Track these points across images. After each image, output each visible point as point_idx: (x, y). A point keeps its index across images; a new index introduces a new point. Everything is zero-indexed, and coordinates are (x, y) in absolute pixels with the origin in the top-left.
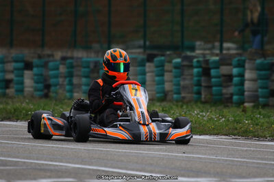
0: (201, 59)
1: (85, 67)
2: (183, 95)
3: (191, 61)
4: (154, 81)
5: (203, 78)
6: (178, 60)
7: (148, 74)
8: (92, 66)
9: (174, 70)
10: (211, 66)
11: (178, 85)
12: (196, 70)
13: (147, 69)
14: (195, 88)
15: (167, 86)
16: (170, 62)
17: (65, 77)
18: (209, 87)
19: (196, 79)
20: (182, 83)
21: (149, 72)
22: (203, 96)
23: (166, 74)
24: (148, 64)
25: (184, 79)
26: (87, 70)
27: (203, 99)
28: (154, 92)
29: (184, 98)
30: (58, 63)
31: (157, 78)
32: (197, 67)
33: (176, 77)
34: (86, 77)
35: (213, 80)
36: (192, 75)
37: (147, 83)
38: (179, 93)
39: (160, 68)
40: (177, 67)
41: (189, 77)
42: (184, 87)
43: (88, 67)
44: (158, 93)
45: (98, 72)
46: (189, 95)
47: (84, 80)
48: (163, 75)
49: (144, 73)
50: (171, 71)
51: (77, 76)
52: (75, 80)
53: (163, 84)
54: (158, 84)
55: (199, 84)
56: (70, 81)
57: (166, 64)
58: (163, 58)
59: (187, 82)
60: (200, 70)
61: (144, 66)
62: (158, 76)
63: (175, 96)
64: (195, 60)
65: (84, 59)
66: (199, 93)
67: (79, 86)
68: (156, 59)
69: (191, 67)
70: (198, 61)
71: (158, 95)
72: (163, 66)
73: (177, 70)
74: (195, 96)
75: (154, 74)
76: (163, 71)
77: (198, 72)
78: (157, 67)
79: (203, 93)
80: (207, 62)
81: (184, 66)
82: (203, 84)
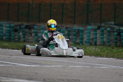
0: (117, 29)
1: (74, 32)
2: (110, 43)
3: (114, 29)
4: (100, 37)
5: (118, 37)
6: (109, 29)
7: (98, 35)
8: (77, 31)
9: (107, 33)
10: (121, 31)
11: (109, 39)
12: (115, 33)
13: (98, 33)
14: (115, 41)
15: (105, 40)
16: (106, 30)
17: (67, 35)
18: (120, 40)
19: (115, 37)
20: (110, 38)
21: (98, 34)
22: (118, 44)
23: (104, 34)
24: (98, 31)
25: (111, 37)
26: (75, 32)
27: (118, 45)
28: (100, 42)
29: (111, 45)
30: (65, 29)
31: (101, 36)
32: (116, 32)
33: (108, 36)
34: (75, 35)
35: (122, 37)
36: (114, 35)
37: (98, 38)
38: (109, 43)
39: (102, 32)
40: (108, 32)
41: (113, 36)
42: (111, 40)
43: (76, 31)
44: (101, 42)
45: (79, 34)
46: (113, 43)
47: (74, 37)
48: (103, 35)
49: (96, 34)
50: (106, 34)
51: (72, 35)
52: (71, 37)
53: (103, 39)
54: (101, 39)
55: (116, 39)
56: (69, 37)
57: (105, 30)
58: (103, 28)
59: (112, 38)
60: (117, 33)
61: (96, 31)
62: (101, 35)
63: (108, 44)
64: (115, 29)
65: (74, 28)
66: (116, 43)
67: (72, 39)
68: (101, 29)
69: (114, 32)
70: (117, 30)
71: (101, 43)
72: (103, 31)
73: (109, 33)
74: (115, 44)
75: (100, 35)
76: (103, 33)
77: (116, 34)
78: (101, 32)
79: (118, 43)
80: (119, 30)
81: (111, 31)
82: (118, 39)
